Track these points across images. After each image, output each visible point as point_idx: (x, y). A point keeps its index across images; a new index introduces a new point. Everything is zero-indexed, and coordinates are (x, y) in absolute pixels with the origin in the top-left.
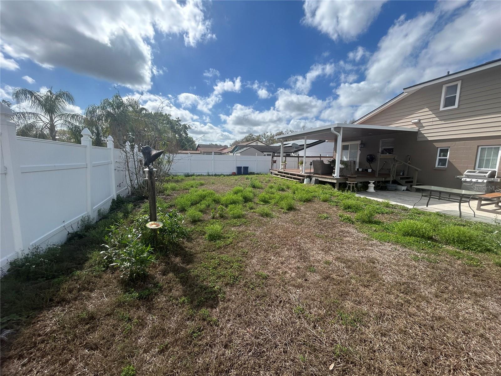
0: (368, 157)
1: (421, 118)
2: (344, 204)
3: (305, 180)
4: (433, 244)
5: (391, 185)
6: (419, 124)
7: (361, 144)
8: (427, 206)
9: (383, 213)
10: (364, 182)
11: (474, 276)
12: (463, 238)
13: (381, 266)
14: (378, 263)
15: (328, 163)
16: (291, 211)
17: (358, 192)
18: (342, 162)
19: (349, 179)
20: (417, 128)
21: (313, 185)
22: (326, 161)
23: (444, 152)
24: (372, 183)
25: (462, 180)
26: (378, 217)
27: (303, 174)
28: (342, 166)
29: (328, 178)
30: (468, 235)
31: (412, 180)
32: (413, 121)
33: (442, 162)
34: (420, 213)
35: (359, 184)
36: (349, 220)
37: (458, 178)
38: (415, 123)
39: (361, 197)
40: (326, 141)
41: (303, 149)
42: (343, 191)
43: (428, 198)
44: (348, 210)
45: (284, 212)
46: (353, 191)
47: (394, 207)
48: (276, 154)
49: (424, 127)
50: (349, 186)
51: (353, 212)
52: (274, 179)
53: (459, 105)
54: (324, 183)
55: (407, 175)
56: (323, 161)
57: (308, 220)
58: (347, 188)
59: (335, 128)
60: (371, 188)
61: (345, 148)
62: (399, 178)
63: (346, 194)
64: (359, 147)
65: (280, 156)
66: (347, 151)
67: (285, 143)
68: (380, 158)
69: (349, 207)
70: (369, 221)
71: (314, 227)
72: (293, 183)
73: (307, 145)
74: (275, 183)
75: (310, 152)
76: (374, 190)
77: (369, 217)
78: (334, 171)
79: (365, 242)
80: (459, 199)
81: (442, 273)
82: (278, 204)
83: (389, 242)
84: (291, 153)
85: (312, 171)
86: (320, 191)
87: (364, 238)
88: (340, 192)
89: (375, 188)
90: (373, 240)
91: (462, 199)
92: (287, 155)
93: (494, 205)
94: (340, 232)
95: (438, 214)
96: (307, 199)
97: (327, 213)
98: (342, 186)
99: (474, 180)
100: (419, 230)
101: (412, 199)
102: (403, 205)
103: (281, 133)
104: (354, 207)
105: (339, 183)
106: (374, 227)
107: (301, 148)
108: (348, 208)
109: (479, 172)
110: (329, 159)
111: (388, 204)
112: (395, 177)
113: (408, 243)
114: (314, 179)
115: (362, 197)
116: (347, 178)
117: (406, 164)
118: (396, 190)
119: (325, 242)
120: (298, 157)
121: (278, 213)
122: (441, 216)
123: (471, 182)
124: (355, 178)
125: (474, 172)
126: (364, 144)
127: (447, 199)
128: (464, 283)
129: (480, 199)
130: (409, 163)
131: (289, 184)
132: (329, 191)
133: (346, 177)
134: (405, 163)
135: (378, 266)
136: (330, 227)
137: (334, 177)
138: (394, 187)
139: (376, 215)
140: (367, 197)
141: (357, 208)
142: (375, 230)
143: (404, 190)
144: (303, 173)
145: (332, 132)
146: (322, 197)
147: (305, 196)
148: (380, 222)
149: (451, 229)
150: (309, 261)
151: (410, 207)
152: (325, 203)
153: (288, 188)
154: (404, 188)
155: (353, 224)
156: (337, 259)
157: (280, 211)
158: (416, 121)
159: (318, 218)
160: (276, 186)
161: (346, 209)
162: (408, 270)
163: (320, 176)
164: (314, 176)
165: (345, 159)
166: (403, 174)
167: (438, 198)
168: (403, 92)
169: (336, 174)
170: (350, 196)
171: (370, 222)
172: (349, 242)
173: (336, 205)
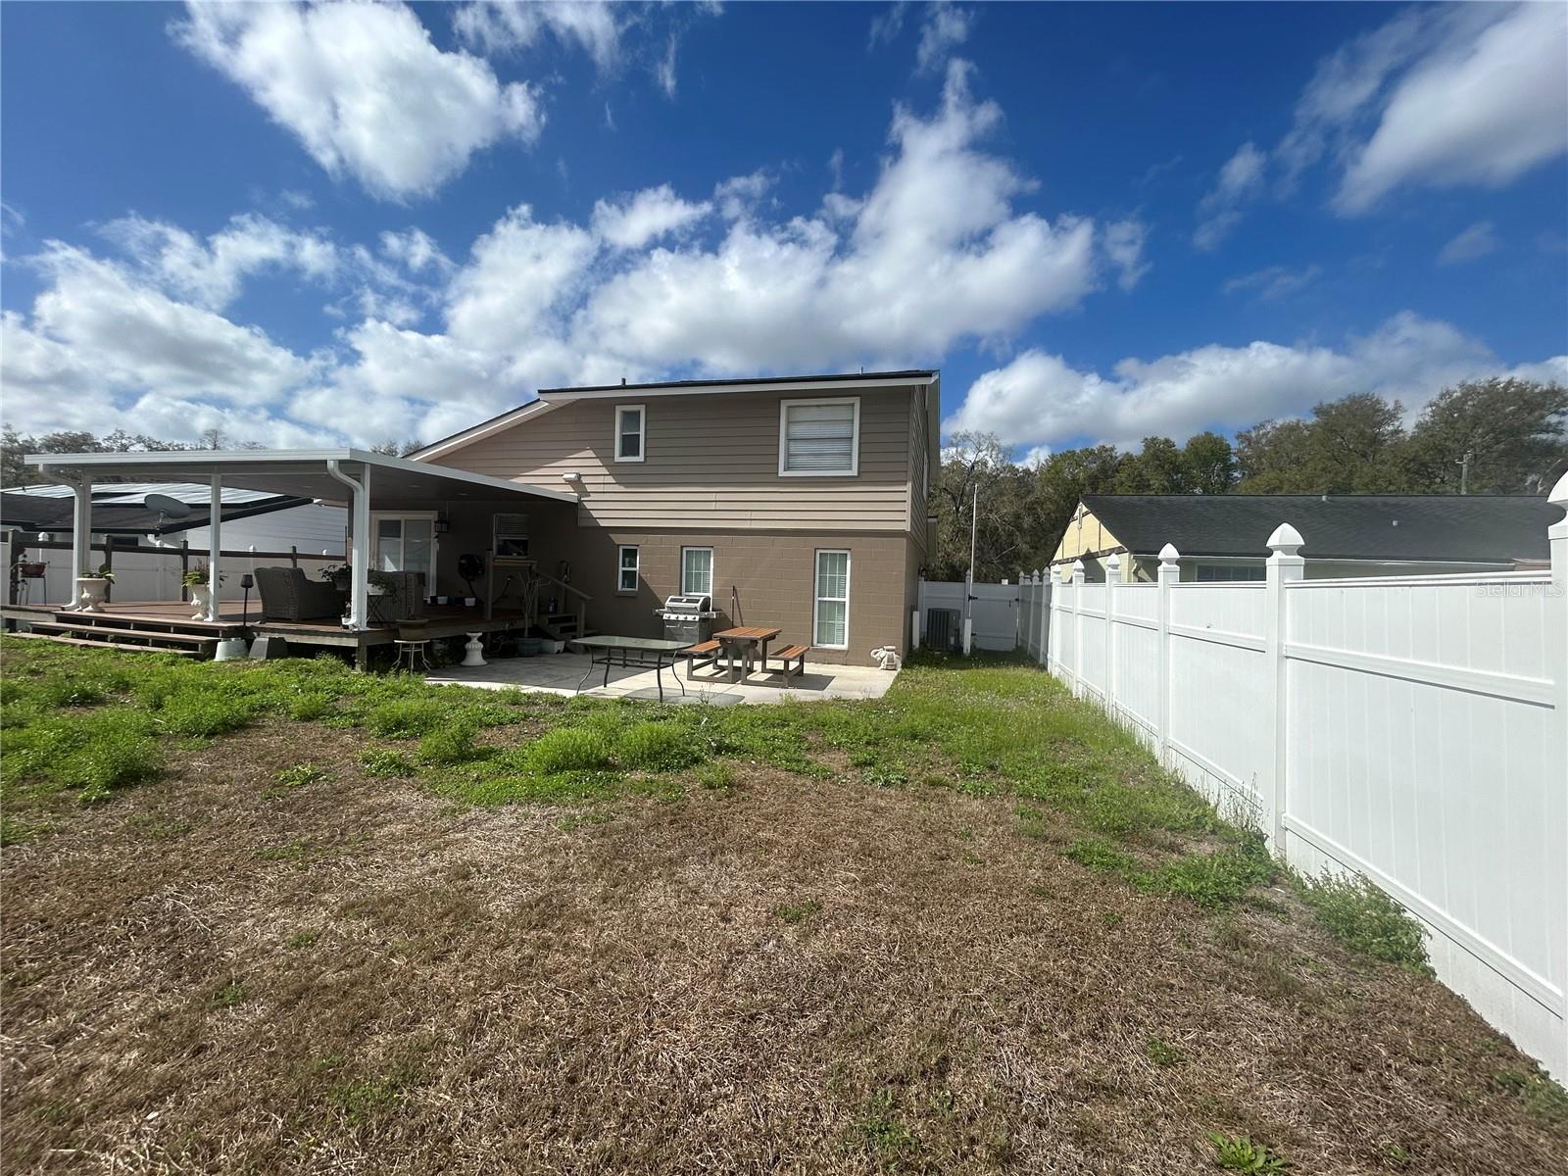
0: (463, 561)
1: (582, 471)
2: (382, 716)
3: (220, 644)
4: (606, 776)
5: (527, 642)
6: (577, 483)
7: (440, 521)
8: (605, 686)
9: (502, 724)
10: (450, 638)
11: (671, 823)
12: (657, 747)
13: (486, 877)
14: (479, 872)
15: (325, 580)
16: (131, 788)
17: (434, 671)
18: (375, 577)
19: (401, 631)
20: (576, 495)
21: (262, 664)
22: (314, 572)
23: (630, 554)
24: (475, 640)
25: (664, 618)
26: (485, 738)
27: (209, 621)
28: (377, 591)
29: (325, 634)
30: (664, 737)
31: (574, 624)
32: (566, 476)
33: (630, 577)
34: (587, 705)
35: (438, 646)
36: (398, 767)
37: (657, 615)
38: (569, 482)
39: (443, 683)
40: (316, 501)
41: (206, 522)
42: (382, 673)
43: (606, 666)
44: (396, 734)
45: (85, 800)
46: (420, 669)
47: (532, 700)
48: (42, 536)
49: (588, 494)
50: (406, 655)
51: (414, 736)
52: (31, 652)
53: (646, 457)
54: (311, 651)
55: (565, 612)
56: (301, 571)
57: (225, 807)
58: (398, 661)
59: (341, 462)
60: (475, 655)
61: (387, 530)
62: (546, 619)
63: (390, 681)
64: (433, 530)
65: (70, 546)
66: (397, 540)
67: (96, 488)
68: (495, 567)
69: (400, 724)
70: (463, 754)
71: (252, 825)
72: (155, 665)
73: (224, 506)
74: (33, 672)
75: (238, 536)
76: (484, 658)
77: (459, 744)
78: (348, 606)
79: (446, 822)
80: (657, 660)
81: (620, 839)
82: (48, 771)
83: (511, 803)
84: (141, 537)
85: (256, 607)
86: (288, 684)
87: (443, 813)
88: (373, 678)
89: (486, 654)
90: (469, 811)
91: (661, 660)
92: (116, 541)
93: (711, 665)
94: (362, 814)
95: (623, 702)
96: (224, 723)
97: (315, 759)
98: (380, 656)
99: (682, 618)
100: (577, 750)
101: (574, 674)
102: (552, 691)
103: (79, 443)
104: (416, 719)
105: (368, 647)
106: (475, 769)
107: (197, 517)
108: (395, 727)
109: (688, 601)
110: (325, 564)
111: (516, 694)
112: (536, 619)
113: (557, 789)
114: (262, 640)
115: (446, 684)
116: (397, 630)
117: (560, 583)
118: (541, 652)
119: (300, 869)
120: (185, 552)
121: (47, 814)
122: (629, 704)
123: (677, 621)
124: (422, 626)
125: (681, 601)
126: (448, 523)
127: (639, 664)
128: (654, 847)
129: (690, 656)
130: (566, 582)
131: (126, 669)
132: (331, 679)
133: (393, 627)
134: (556, 580)
135: (477, 881)
136: (325, 808)
137: (346, 627)
138: (534, 645)
139: (483, 732)
140: (461, 684)
141: (425, 724)
142: (478, 776)
143: (558, 652)
144: (211, 618)
145: (329, 475)
146: (299, 702)
147: (214, 711)
148: (492, 751)
149: (639, 733)
150: (223, 967)
151: (569, 694)
152: (309, 725)
153: (123, 686)
154: (559, 646)
155: (409, 776)
156: (346, 911)
157: (65, 800)
158: (573, 476)
159: (275, 786)
160: (41, 688)
161: (389, 731)
162: (551, 863)
163: (294, 627)
164: (265, 630)
165: (389, 567)
166: (556, 610)
167: (621, 662)
168: (539, 400)
169: (356, 617)
170: (407, 686)
171: (463, 756)
172: (393, 838)
173: (356, 726)
